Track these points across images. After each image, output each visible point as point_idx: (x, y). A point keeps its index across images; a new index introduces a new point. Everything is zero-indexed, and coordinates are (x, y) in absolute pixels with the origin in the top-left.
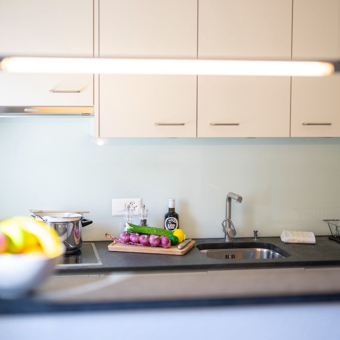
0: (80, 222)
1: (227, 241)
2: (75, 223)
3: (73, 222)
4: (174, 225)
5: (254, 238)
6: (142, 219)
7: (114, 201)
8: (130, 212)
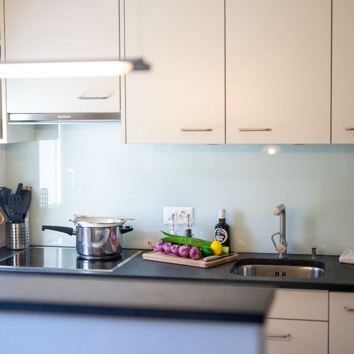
0: (118, 228)
1: (281, 257)
2: (112, 229)
3: (110, 228)
4: (222, 237)
5: (312, 255)
6: (187, 229)
7: (165, 208)
8: (175, 220)
